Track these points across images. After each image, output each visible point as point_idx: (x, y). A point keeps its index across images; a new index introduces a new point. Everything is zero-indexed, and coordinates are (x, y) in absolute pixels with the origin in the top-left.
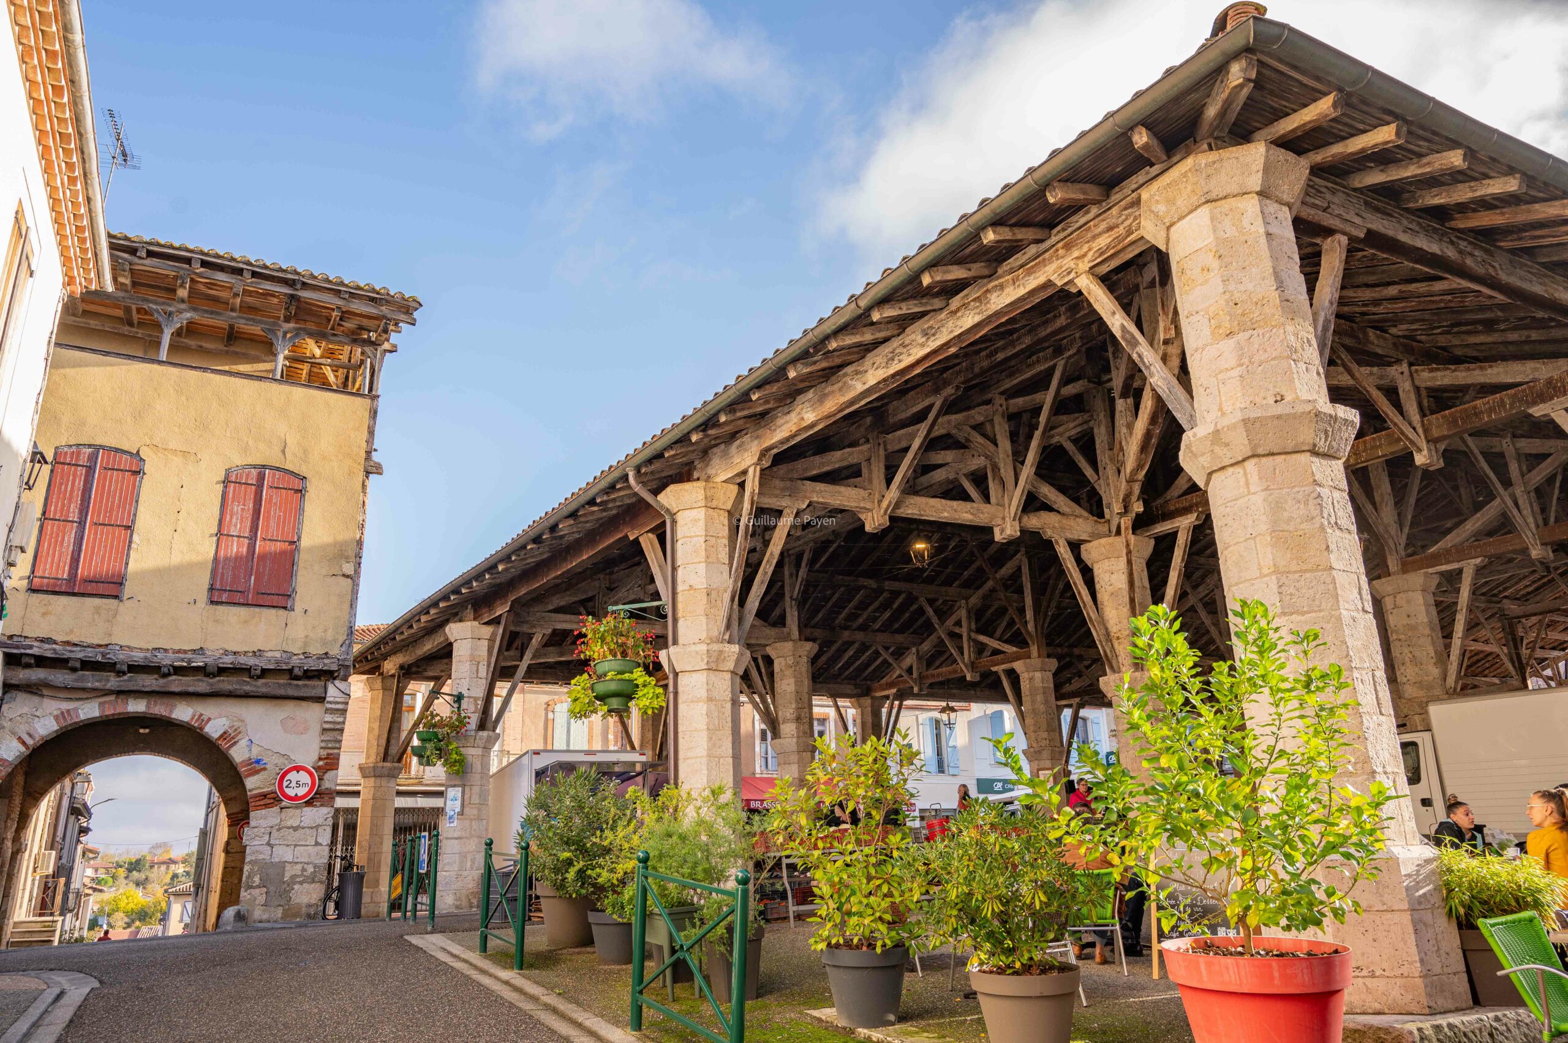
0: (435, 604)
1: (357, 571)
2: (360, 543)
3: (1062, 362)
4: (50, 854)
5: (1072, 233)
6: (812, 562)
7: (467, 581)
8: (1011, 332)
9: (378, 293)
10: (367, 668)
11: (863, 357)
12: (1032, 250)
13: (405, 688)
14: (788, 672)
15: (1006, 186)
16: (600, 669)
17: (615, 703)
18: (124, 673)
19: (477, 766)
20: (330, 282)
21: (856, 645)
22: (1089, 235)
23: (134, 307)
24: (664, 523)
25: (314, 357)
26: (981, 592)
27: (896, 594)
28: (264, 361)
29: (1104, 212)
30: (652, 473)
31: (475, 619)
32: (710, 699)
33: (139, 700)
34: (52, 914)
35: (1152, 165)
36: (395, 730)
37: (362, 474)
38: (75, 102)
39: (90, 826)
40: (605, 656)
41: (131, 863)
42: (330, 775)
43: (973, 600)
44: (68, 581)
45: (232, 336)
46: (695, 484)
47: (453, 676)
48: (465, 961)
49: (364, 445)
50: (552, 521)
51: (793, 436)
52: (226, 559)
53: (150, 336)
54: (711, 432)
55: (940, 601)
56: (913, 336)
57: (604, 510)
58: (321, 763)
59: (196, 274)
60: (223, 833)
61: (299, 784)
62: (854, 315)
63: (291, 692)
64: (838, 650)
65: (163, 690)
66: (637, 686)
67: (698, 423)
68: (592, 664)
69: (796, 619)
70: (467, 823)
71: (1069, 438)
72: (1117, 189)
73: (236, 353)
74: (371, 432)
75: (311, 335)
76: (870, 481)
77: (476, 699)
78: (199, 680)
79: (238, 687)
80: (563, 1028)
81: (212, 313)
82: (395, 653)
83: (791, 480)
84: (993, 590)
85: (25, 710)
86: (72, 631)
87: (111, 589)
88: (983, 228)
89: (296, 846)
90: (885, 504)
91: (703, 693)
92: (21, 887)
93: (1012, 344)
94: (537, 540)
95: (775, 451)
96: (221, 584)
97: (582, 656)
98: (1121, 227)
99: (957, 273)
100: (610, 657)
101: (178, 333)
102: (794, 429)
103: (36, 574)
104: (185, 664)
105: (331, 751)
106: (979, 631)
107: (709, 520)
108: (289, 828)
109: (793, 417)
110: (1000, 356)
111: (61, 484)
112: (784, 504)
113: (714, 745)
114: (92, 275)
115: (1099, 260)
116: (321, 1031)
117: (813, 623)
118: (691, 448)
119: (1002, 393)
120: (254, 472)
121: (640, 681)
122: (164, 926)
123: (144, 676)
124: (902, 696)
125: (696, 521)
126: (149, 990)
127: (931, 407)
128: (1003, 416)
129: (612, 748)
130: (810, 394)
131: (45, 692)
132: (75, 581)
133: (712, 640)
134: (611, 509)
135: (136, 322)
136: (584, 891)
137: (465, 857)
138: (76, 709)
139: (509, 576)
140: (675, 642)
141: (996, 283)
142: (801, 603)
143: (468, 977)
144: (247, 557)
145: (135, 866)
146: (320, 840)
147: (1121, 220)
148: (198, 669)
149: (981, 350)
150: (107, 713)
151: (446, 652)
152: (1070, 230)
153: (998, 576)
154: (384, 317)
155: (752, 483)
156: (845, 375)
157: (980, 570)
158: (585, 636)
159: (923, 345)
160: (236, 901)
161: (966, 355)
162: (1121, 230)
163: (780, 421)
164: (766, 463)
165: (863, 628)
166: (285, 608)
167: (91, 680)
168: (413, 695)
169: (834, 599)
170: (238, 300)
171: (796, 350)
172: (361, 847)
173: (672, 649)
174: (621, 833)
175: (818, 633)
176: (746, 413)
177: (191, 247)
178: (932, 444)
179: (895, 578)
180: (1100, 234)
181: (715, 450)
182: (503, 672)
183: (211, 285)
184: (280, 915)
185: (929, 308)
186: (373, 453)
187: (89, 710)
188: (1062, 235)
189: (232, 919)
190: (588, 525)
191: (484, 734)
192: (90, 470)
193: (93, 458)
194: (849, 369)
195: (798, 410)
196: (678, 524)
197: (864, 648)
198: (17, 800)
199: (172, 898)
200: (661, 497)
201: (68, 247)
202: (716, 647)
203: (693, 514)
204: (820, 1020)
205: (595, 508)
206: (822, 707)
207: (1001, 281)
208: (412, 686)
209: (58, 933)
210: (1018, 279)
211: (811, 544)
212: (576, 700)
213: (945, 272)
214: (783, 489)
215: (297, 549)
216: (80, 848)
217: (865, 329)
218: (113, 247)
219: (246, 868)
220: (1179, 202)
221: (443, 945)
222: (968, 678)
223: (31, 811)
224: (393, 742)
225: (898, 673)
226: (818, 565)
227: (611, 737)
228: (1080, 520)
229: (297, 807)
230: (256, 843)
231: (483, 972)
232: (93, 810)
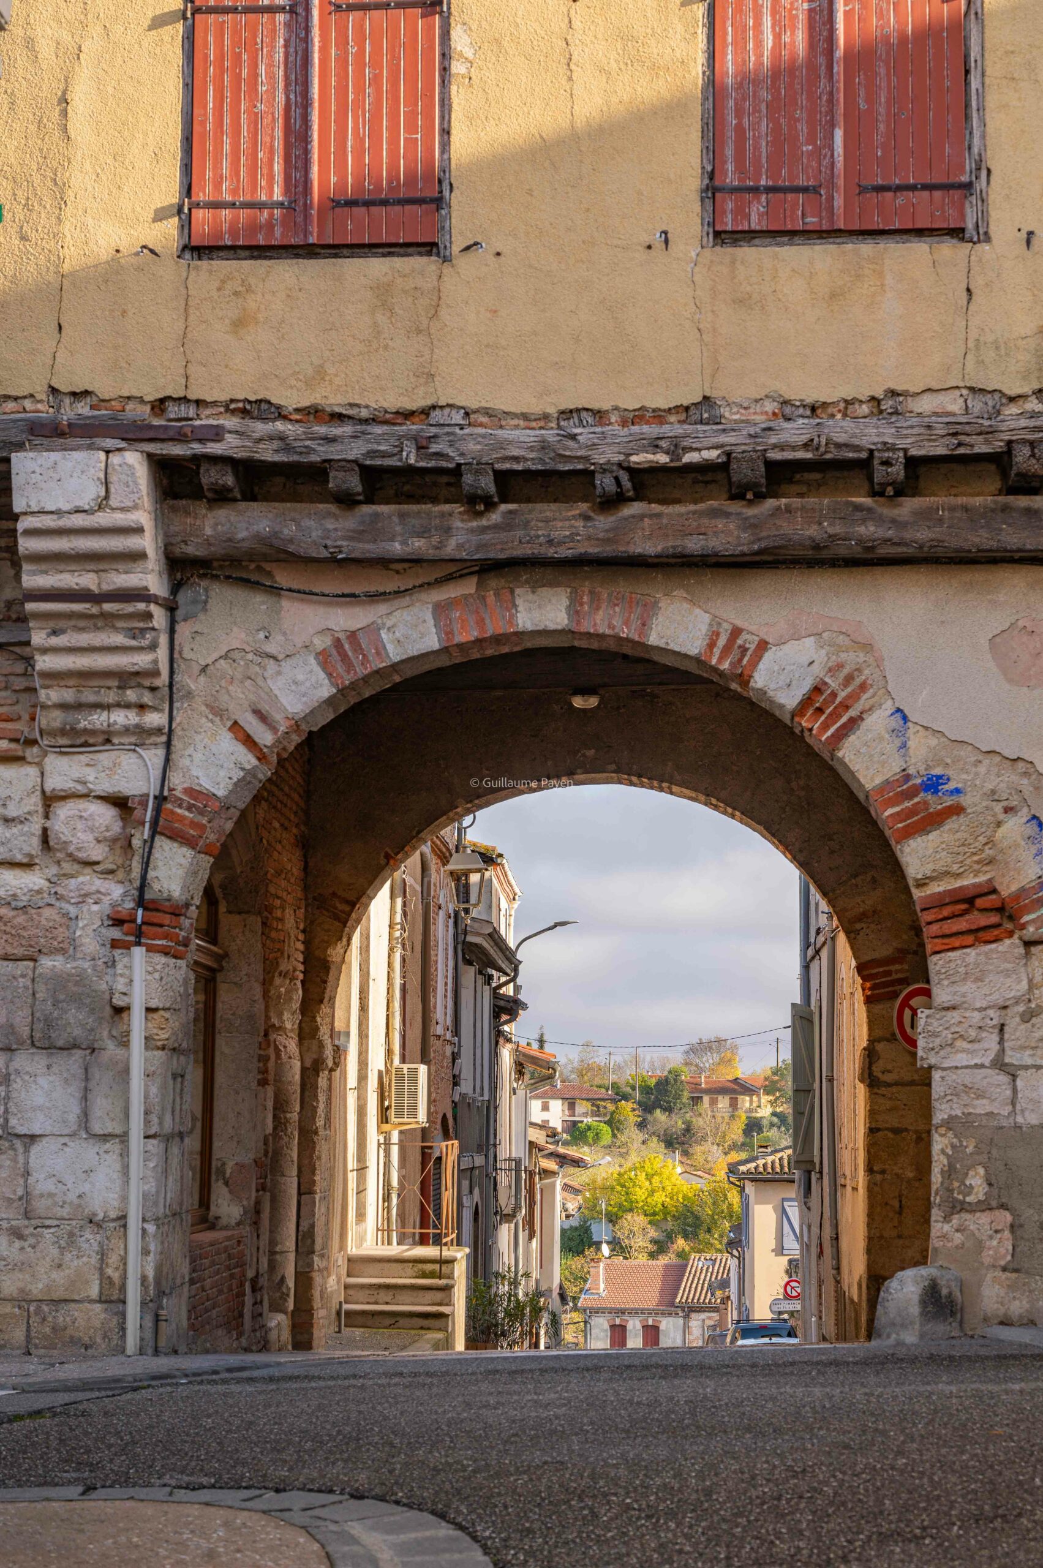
4: (414, 1073)
18: (489, 503)
33: (545, 592)
34: (437, 1240)
39: (522, 997)
41: (646, 1090)
44: (289, 208)
52: (747, 80)
60: (855, 1022)
65: (608, 551)
78: (715, 513)
79: (838, 529)
85: (237, 638)
86: (320, 373)
87: (412, 223)
92: (352, 1164)
96: (740, 168)
103: (200, 196)
104: (663, 459)
122: (741, 1259)
123: (549, 510)
131: (283, 578)
132: (307, 207)
138: (373, 629)
144: (811, 64)
145: (658, 1095)
148: (704, 475)
150: (461, 638)
160: (922, 1253)
166: (957, 233)
167: (402, 530)
187: (410, 632)
189: (915, 1310)
198: (291, 921)
199: (750, 1188)
216: (506, 1054)
219: (940, 1143)
223: (334, 953)
230: (962, 1059)
232: (519, 956)
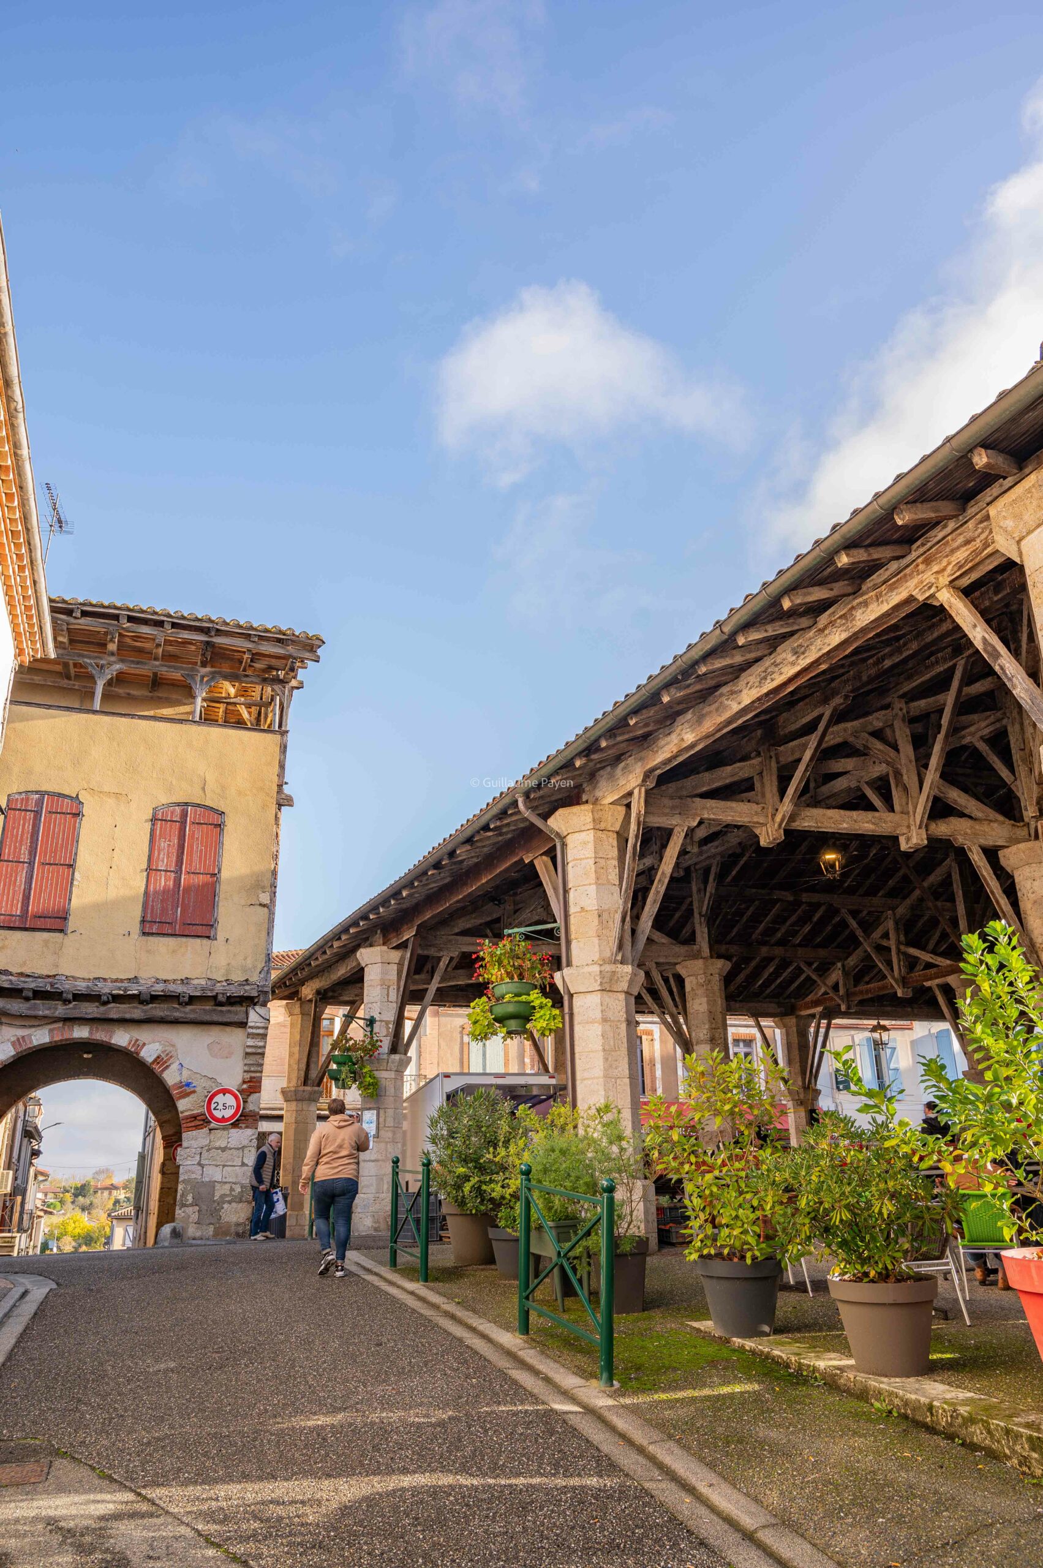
0: (346, 930)
1: (273, 900)
2: (274, 873)
3: (963, 662)
4: (8, 1174)
5: (931, 548)
6: (721, 877)
7: (374, 906)
8: (898, 639)
9: (284, 634)
10: (286, 993)
11: (737, 677)
12: (894, 566)
13: (322, 1012)
14: (700, 992)
15: (855, 511)
16: (498, 991)
17: (513, 1024)
18: (70, 1002)
19: (391, 1091)
20: (240, 627)
21: (776, 961)
22: (948, 550)
23: (71, 662)
24: (554, 846)
25: (229, 697)
26: (908, 902)
27: (815, 906)
28: (185, 704)
29: (962, 525)
30: (542, 797)
31: (384, 944)
32: (605, 1020)
33: (83, 1027)
34: (10, 1231)
35: (1005, 478)
36: (314, 1054)
37: (274, 807)
38: (24, 503)
39: (41, 1149)
40: (502, 979)
41: (76, 1189)
42: (253, 1098)
43: (900, 911)
44: (21, 917)
45: (156, 683)
46: (583, 807)
47: (365, 1001)
48: (376, 1274)
49: (276, 779)
50: (449, 847)
51: (675, 757)
52: (155, 892)
53: (85, 687)
54: (594, 757)
55: (865, 913)
56: (784, 655)
57: (501, 834)
58: (245, 1086)
59: (123, 629)
60: (159, 1157)
61: (225, 1108)
62: (719, 641)
63: (215, 1018)
64: (756, 967)
65: (103, 1016)
66: (534, 1008)
67: (580, 749)
68: (491, 986)
69: (706, 935)
70: (382, 1145)
71: (982, 738)
72: (972, 502)
73: (160, 698)
74: (282, 766)
75: (226, 677)
76: (763, 795)
77: (387, 1023)
78: (134, 1008)
79: (168, 1014)
80: (458, 1331)
81: (138, 663)
82: (312, 978)
83: (680, 798)
84: (921, 900)
86: (25, 963)
87: (57, 924)
88: (837, 552)
89: (224, 1166)
90: (778, 818)
91: (598, 1015)
93: (899, 650)
94: (437, 866)
95: (659, 772)
96: (152, 916)
97: (481, 979)
98: (978, 540)
99: (818, 594)
100: (507, 980)
101: (109, 683)
102: (675, 750)
104: (122, 993)
105: (253, 1075)
106: (910, 943)
107: (598, 842)
108: (217, 1149)
109: (674, 738)
110: (888, 663)
111: (13, 828)
112: (674, 823)
113: (611, 1066)
114: (38, 646)
115: (958, 574)
116: (244, 1326)
117: (728, 938)
118: (577, 773)
119: (901, 697)
120: (178, 809)
121: (536, 1003)
122: (108, 1245)
123: (87, 1004)
124: (830, 1014)
125: (585, 843)
126: (99, 1291)
127: (821, 716)
128: (903, 720)
129: (528, 1071)
130: (689, 715)
131: (4, 1020)
132: (26, 917)
133: (604, 961)
134: (507, 833)
135: (72, 674)
136: (483, 1208)
137: (382, 1179)
138: (30, 1036)
139: (414, 901)
140: (569, 964)
141: (861, 599)
142: (710, 921)
143: (377, 1288)
144: (173, 890)
145: (81, 1191)
146: (246, 1161)
147: (977, 533)
148: (133, 996)
149: (865, 660)
150: (56, 1039)
151: (357, 977)
152: (929, 544)
153: (926, 884)
154: (290, 656)
155: (638, 804)
156: (722, 695)
157: (905, 878)
158: (483, 959)
159: (793, 664)
160: (173, 1220)
161: (852, 664)
162: (978, 543)
163: (662, 742)
164: (651, 784)
165: (782, 942)
166: (208, 937)
167: (42, 1008)
168: (332, 1020)
169: (749, 913)
170: (160, 650)
171: (667, 675)
172: (285, 1171)
173: (566, 971)
174: (512, 1149)
175: (734, 949)
176: (626, 737)
177: (119, 605)
178: (825, 754)
179: (812, 889)
180: (958, 548)
181: (601, 772)
182: (412, 995)
183: (137, 638)
184: (211, 1233)
185: (796, 627)
186: (285, 786)
187: (41, 1037)
188: (922, 550)
189: (169, 1236)
190: (486, 849)
191: (396, 1057)
192: (37, 814)
193: (40, 803)
194: (724, 690)
195: (678, 731)
196: (569, 847)
197: (784, 964)
199: (115, 1222)
200: (551, 822)
201: (18, 625)
202: (608, 968)
203: (583, 836)
204: (698, 1330)
205: (490, 834)
206: (739, 1027)
207: (865, 597)
208: (329, 1010)
209: (16, 1249)
210: (881, 596)
211: (718, 858)
212: (475, 1022)
213: (805, 595)
214: (673, 808)
215: (218, 881)
216: (32, 1170)
217: (734, 652)
218: (54, 610)
219: (180, 1187)
220: (1026, 517)
221: (356, 1260)
222: (900, 994)
224: (312, 1066)
225: (823, 990)
226: (729, 878)
227: (527, 1060)
228: (995, 825)
229: (224, 1129)
230: (189, 1163)
231: (391, 1283)
232: (43, 1134)
